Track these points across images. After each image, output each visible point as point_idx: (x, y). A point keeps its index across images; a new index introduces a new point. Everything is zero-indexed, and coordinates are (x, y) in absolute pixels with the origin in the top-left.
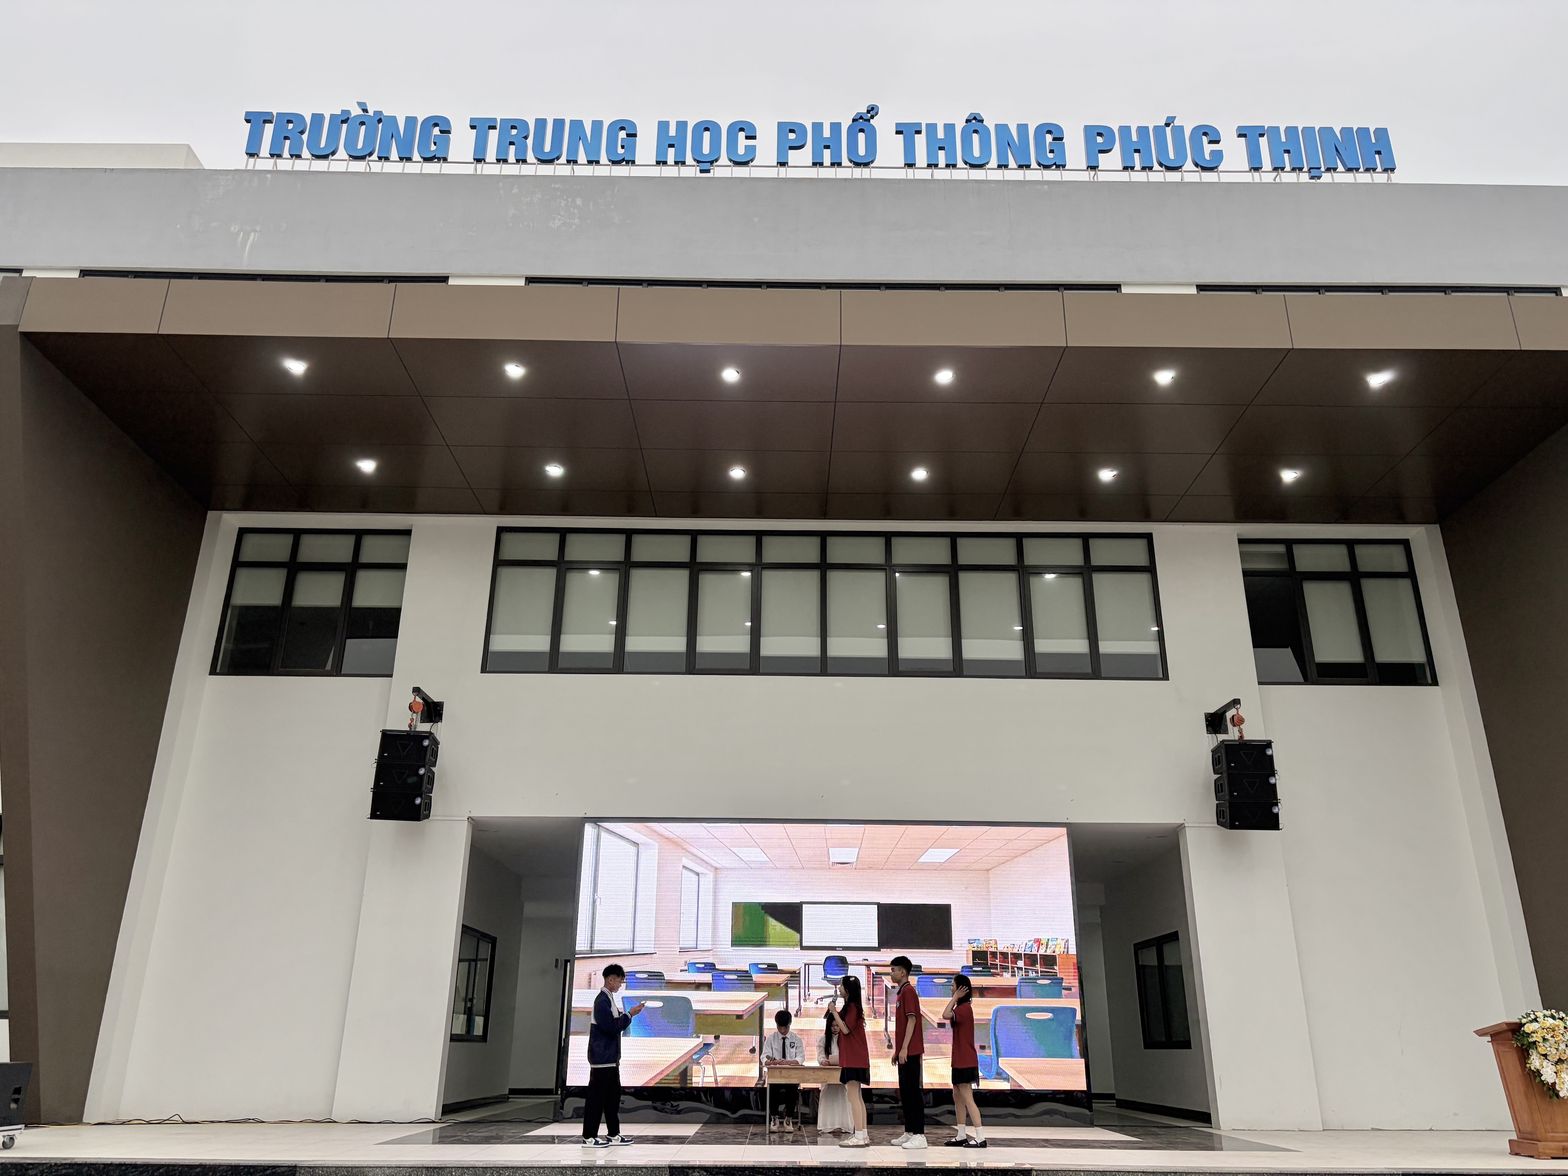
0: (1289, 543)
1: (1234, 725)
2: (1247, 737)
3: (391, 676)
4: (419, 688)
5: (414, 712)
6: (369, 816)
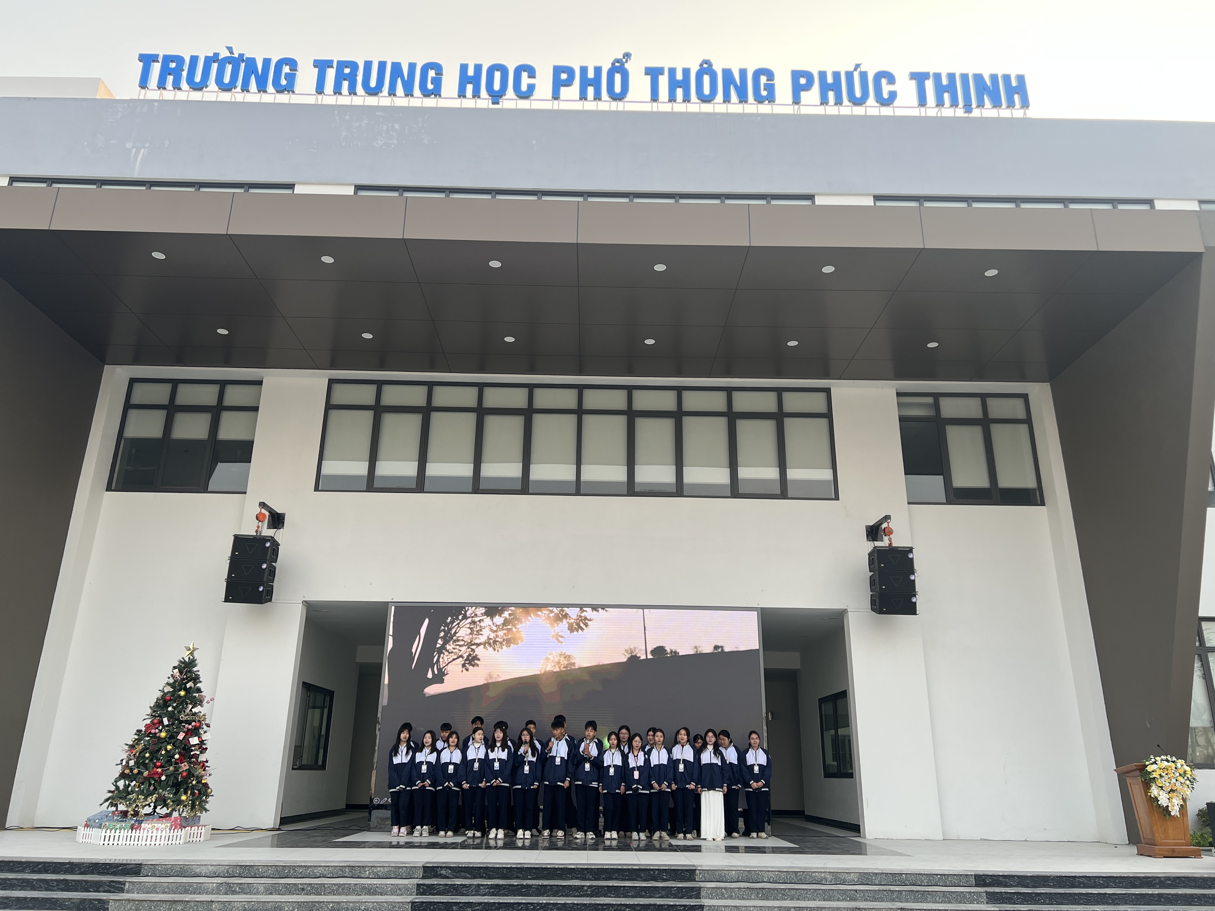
0: (936, 396)
1: (886, 535)
2: (895, 544)
3: (245, 493)
4: (264, 503)
5: (261, 521)
6: (223, 600)
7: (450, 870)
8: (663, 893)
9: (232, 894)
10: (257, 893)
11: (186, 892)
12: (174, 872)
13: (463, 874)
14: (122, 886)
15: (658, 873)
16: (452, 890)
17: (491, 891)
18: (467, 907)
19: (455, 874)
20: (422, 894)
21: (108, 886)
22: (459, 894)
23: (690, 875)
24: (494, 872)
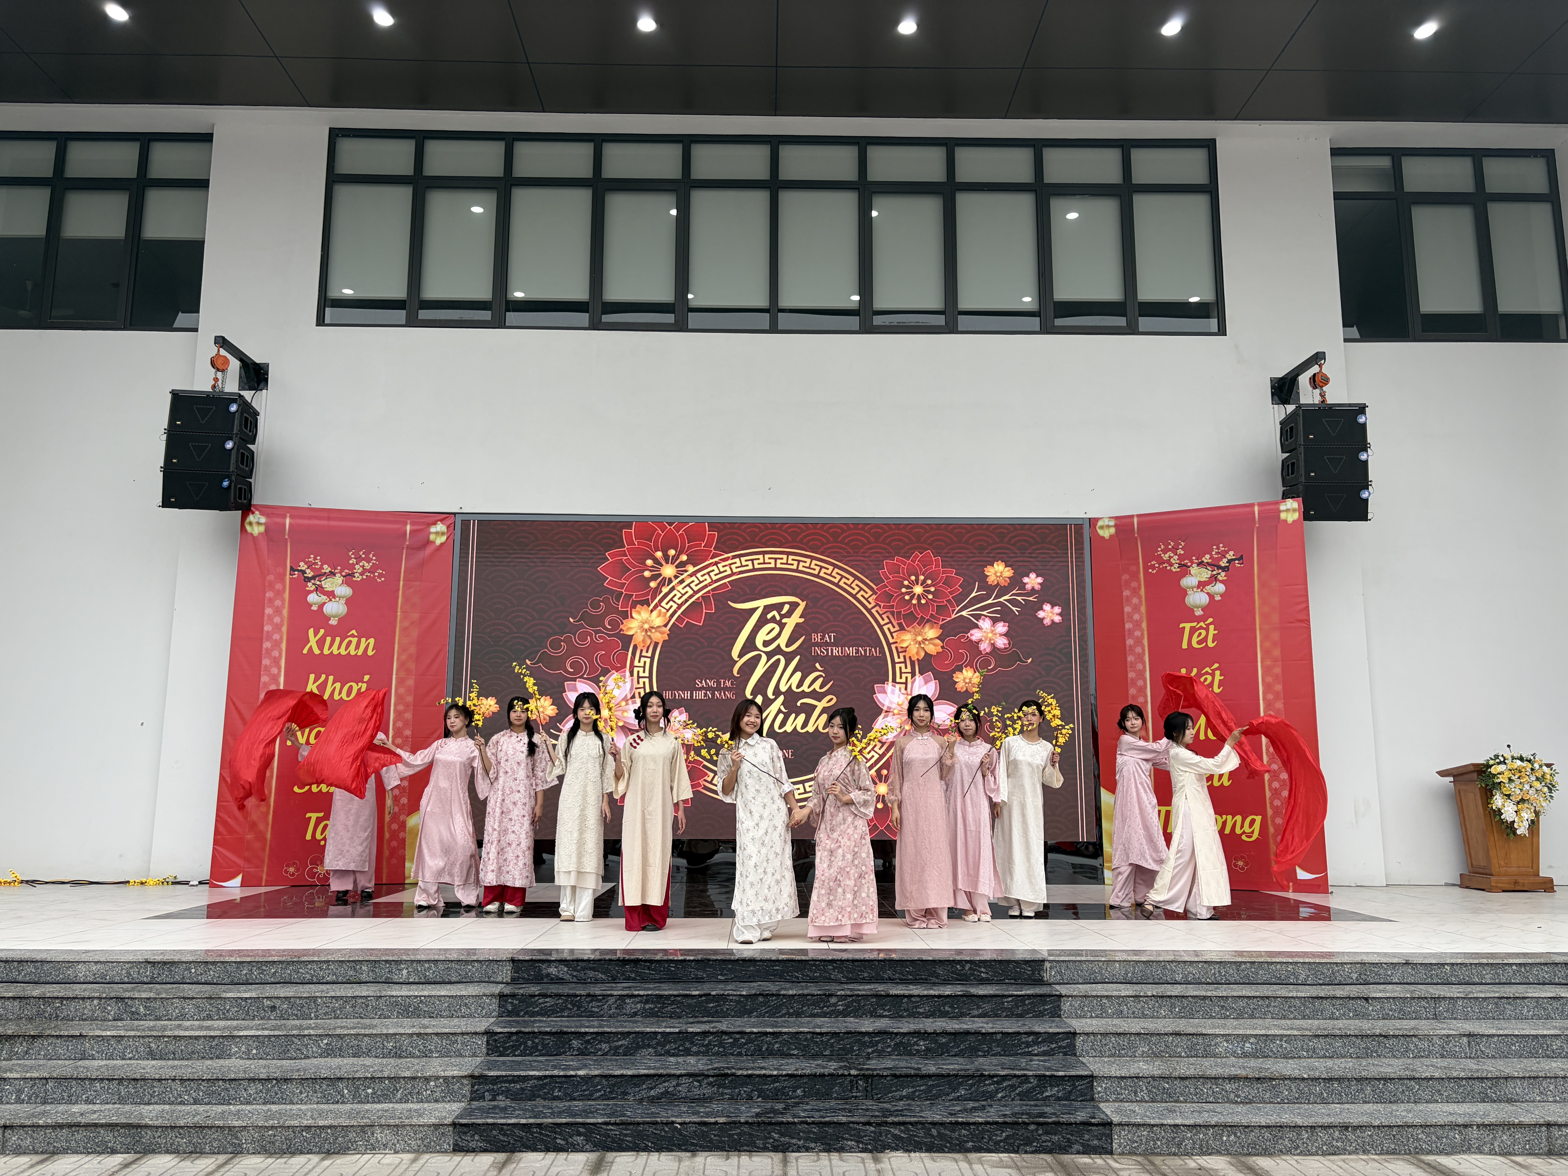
0: (1397, 154)
1: (1315, 387)
2: (1330, 401)
3: (196, 330)
4: (223, 338)
5: (222, 370)
6: (160, 504)
7: (566, 966)
8: (987, 1007)
13: (591, 974)
15: (970, 969)
16: (569, 1006)
17: (647, 1007)
18: (600, 1042)
19: (575, 973)
20: (510, 1014)
22: (584, 1014)
23: (1033, 971)
24: (653, 970)
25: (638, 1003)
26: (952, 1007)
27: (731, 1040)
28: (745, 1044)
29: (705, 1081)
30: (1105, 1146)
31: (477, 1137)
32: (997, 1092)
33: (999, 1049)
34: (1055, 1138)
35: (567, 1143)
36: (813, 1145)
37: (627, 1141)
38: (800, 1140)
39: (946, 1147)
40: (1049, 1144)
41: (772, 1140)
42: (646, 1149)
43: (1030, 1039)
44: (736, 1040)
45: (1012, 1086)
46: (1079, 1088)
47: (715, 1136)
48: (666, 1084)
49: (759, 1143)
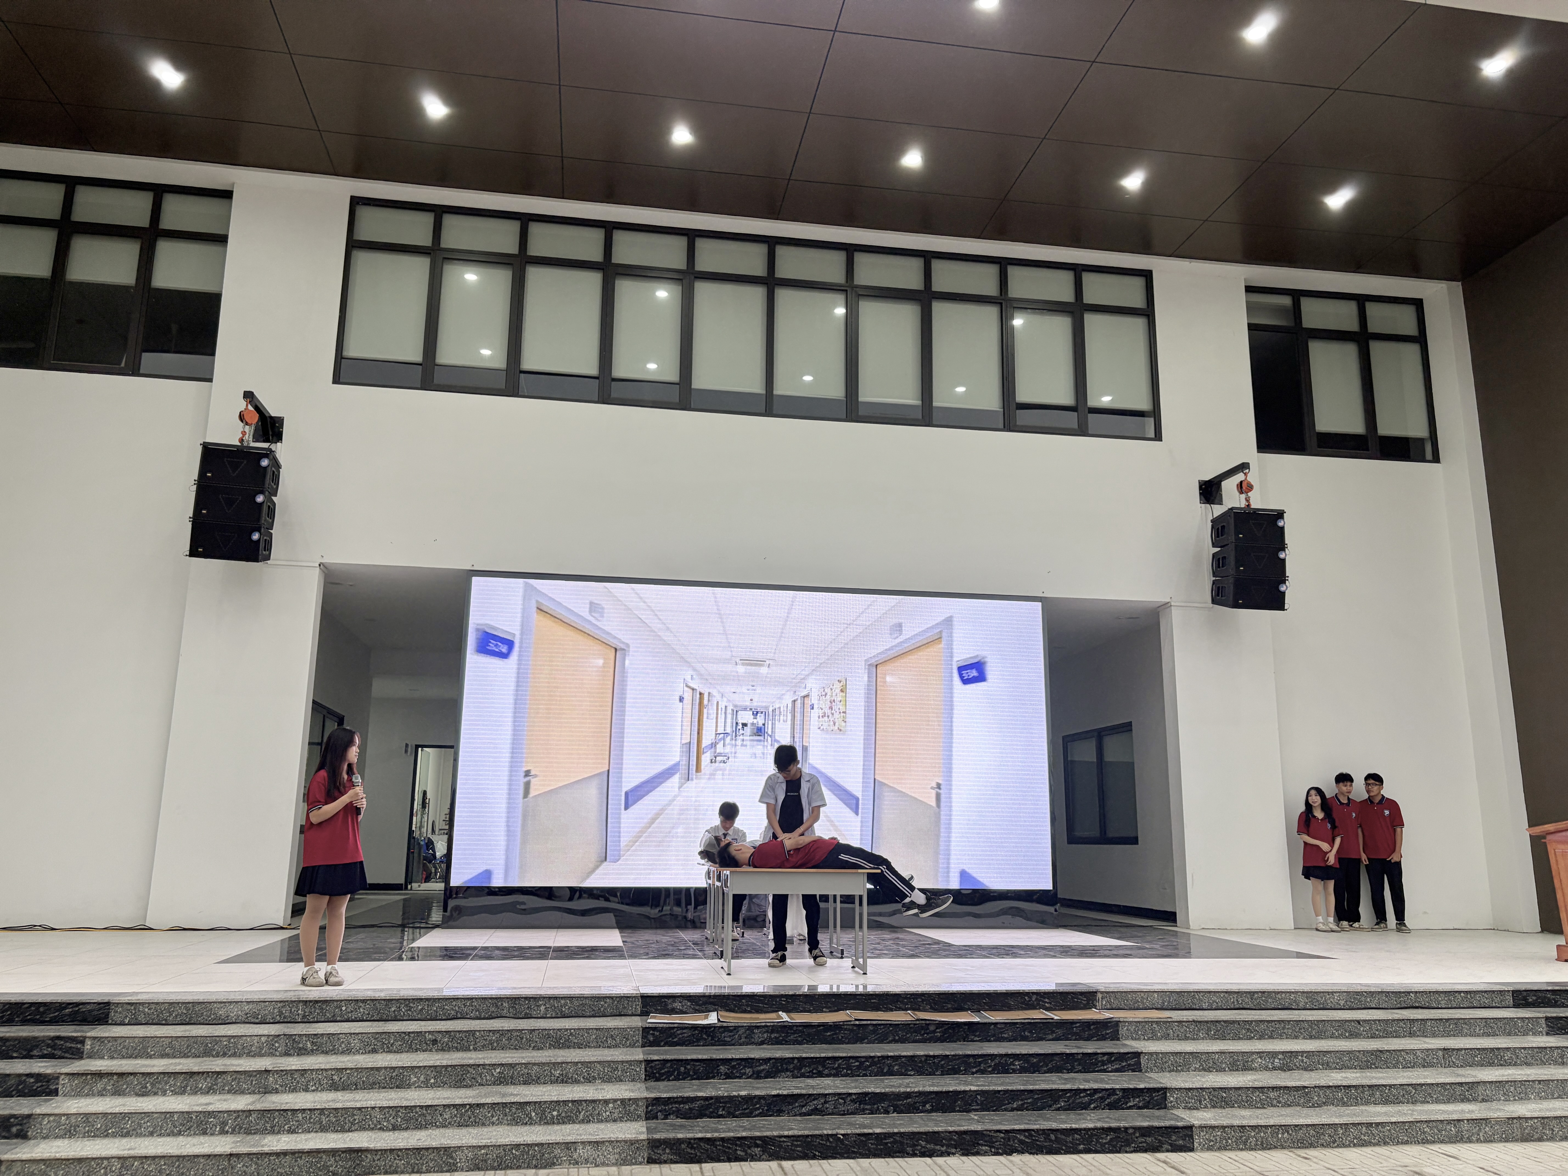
0: (1297, 295)
1: (1240, 492)
2: (1254, 506)
3: (211, 379)
4: (251, 394)
5: (247, 424)
6: (188, 553)
7: (688, 1000)
8: (1060, 1032)
9: (298, 1055)
10: (348, 1050)
11: (208, 1053)
12: (176, 1016)
14: (79, 1046)
17: (773, 1036)
18: (745, 1067)
20: (651, 1044)
21: (48, 1046)
22: (717, 1043)
23: (1088, 1000)
25: (765, 1032)
26: (1030, 1032)
27: (857, 1064)
28: (870, 1066)
29: (849, 1099)
30: (1188, 1145)
31: (668, 1151)
32: (1090, 1104)
33: (1080, 1068)
34: (1149, 1140)
35: (746, 1153)
36: (953, 1151)
37: (798, 1151)
38: (942, 1146)
39: (1063, 1150)
40: (1145, 1145)
41: (919, 1147)
42: (814, 1157)
43: (1105, 1058)
44: (862, 1063)
45: (1101, 1098)
46: (1156, 1098)
47: (872, 1144)
48: (815, 1102)
49: (909, 1149)
